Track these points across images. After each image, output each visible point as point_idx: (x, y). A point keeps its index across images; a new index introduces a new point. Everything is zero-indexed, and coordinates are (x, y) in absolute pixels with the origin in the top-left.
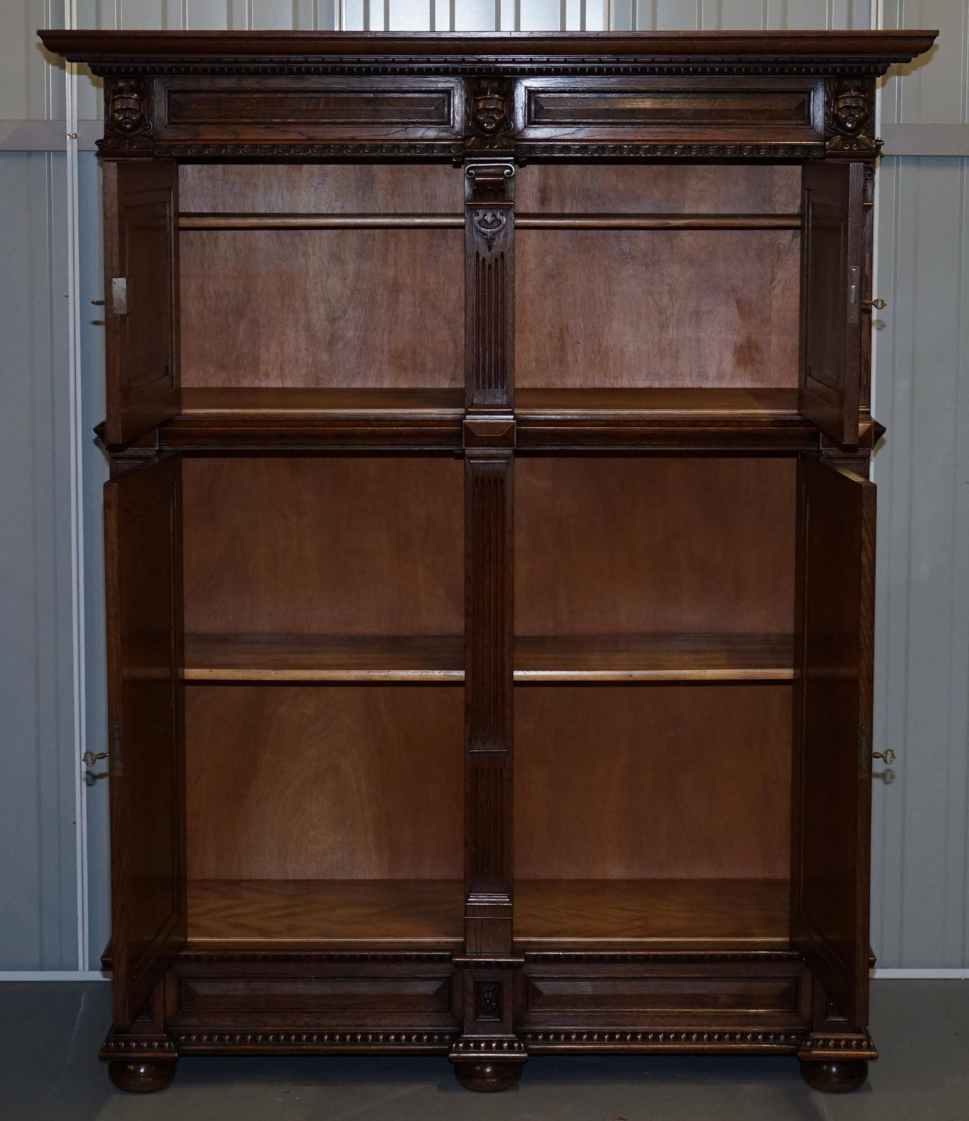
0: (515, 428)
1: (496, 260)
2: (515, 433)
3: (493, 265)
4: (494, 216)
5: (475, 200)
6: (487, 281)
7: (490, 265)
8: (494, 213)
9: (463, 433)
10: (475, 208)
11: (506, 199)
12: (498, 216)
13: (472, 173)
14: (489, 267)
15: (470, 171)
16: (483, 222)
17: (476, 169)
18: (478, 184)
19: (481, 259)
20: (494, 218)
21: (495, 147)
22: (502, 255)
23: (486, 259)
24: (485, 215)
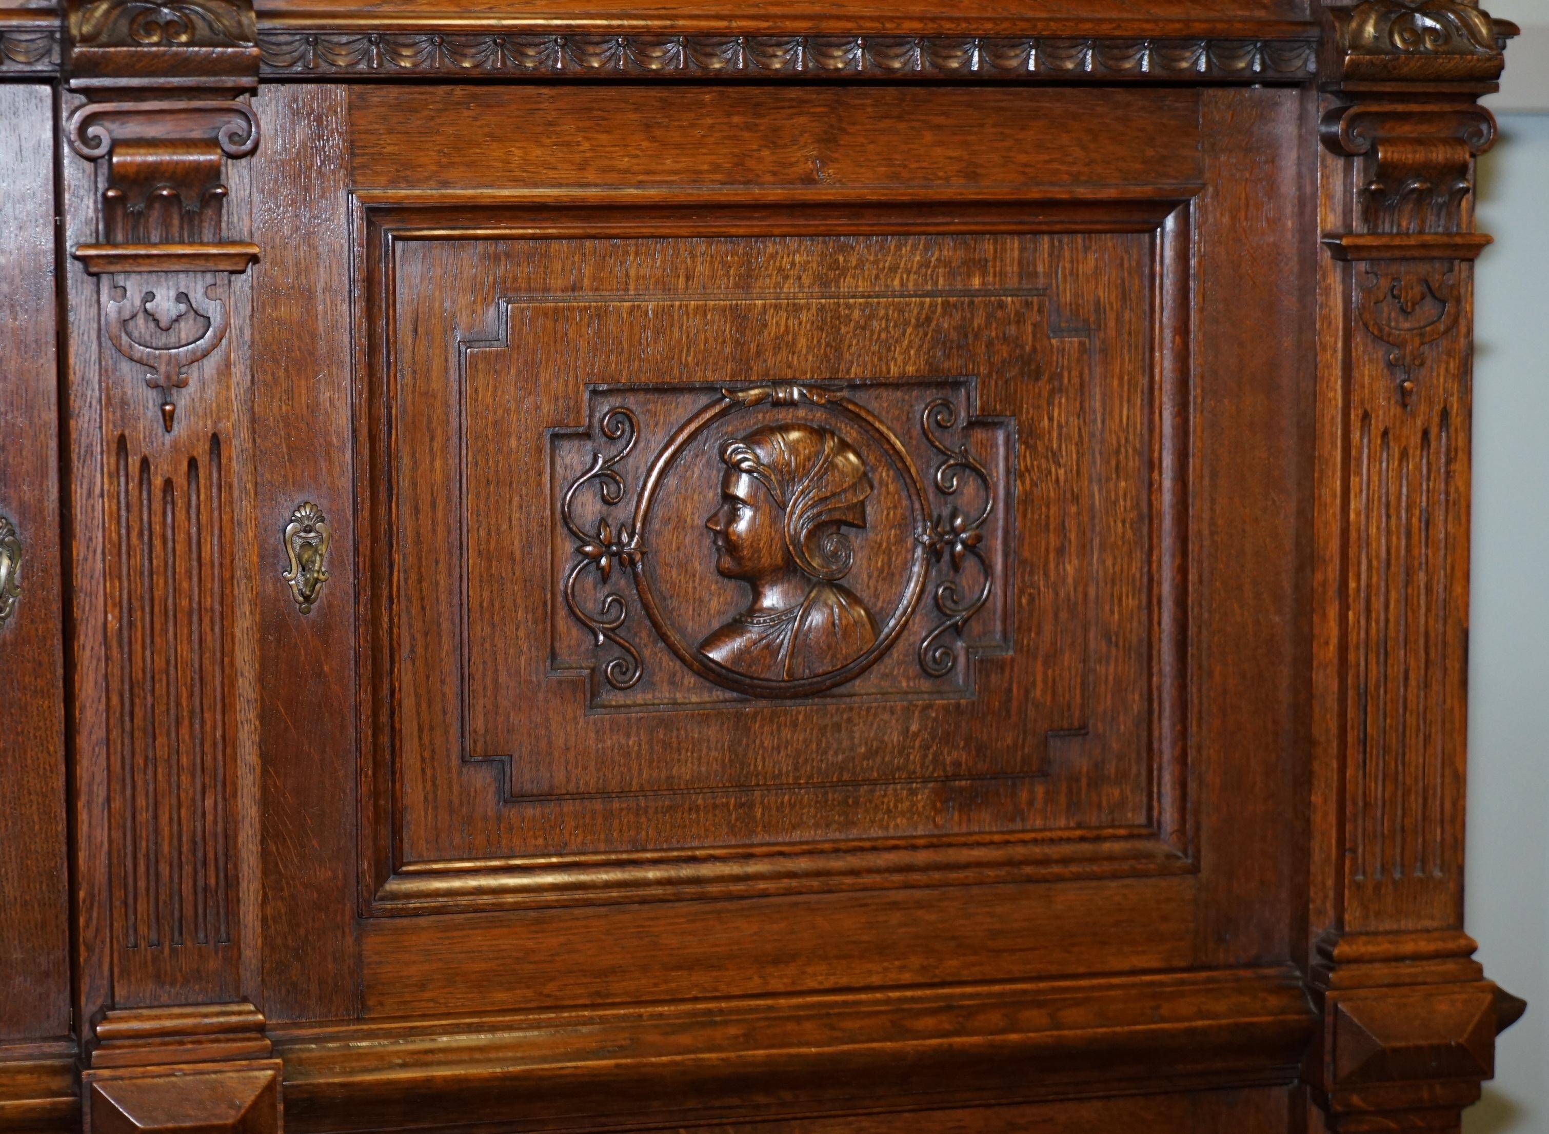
0: (279, 1088)
1: (193, 463)
2: (281, 1107)
3: (180, 480)
4: (182, 297)
5: (110, 242)
6: (157, 543)
7: (168, 484)
8: (182, 290)
9: (87, 1119)
10: (112, 268)
11: (224, 234)
12: (197, 295)
13: (97, 140)
14: (165, 491)
15: (92, 131)
16: (140, 320)
17: (113, 122)
18: (116, 178)
19: (134, 462)
20: (183, 307)
21: (184, 38)
22: (215, 440)
23: (151, 460)
24: (150, 296)
